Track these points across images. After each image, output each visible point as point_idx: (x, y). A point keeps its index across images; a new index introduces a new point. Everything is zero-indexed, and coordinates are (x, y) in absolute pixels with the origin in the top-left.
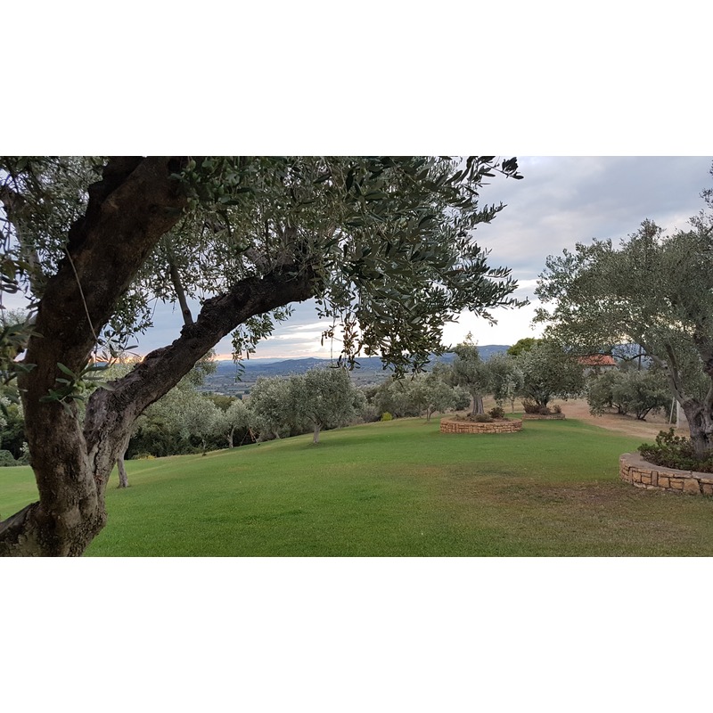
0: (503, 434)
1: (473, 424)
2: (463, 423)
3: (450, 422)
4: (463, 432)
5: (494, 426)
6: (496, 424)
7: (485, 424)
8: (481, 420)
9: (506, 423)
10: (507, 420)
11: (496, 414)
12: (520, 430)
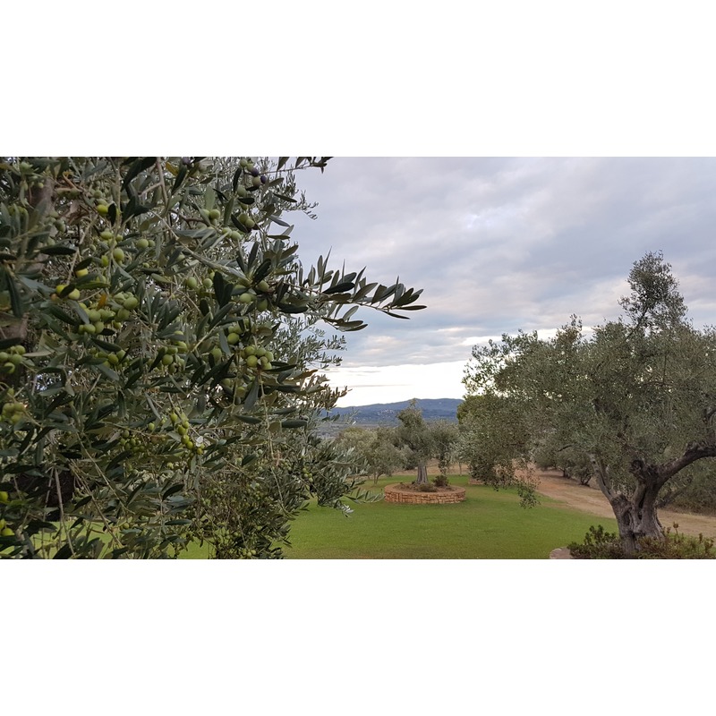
0: (447, 506)
1: (416, 494)
2: (406, 493)
3: (394, 491)
4: (406, 502)
5: (438, 496)
6: (439, 494)
7: (429, 494)
8: (425, 489)
9: (449, 493)
10: (450, 489)
11: (440, 482)
12: (464, 501)
